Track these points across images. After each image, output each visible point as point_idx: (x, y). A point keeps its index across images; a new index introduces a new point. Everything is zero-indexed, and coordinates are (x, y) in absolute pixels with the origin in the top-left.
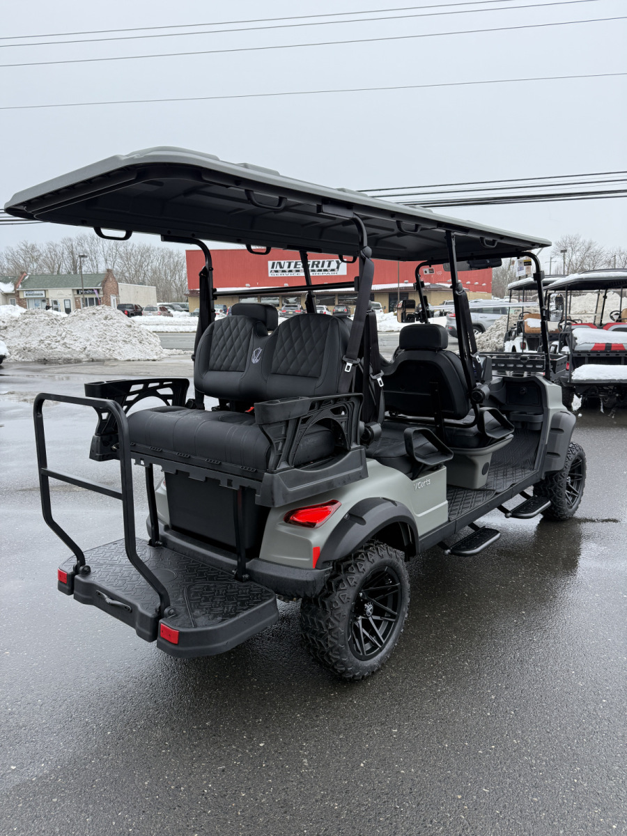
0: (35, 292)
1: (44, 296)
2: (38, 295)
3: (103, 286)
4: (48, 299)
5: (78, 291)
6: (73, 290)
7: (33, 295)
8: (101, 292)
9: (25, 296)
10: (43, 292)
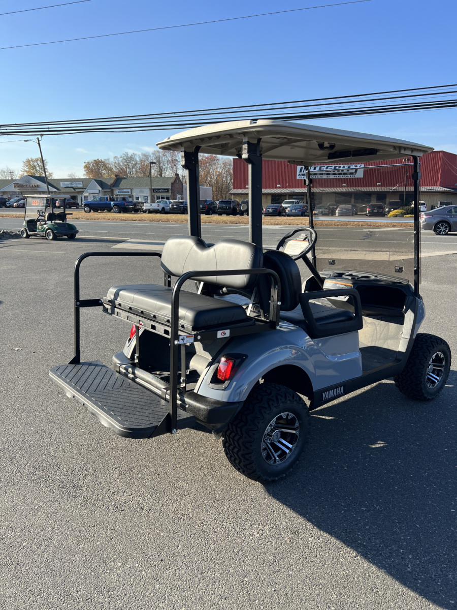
0: (125, 190)
1: (130, 193)
2: (126, 192)
3: (172, 186)
4: (133, 196)
5: (154, 190)
6: (151, 189)
7: (122, 192)
8: (170, 192)
9: (117, 193)
10: (130, 190)
